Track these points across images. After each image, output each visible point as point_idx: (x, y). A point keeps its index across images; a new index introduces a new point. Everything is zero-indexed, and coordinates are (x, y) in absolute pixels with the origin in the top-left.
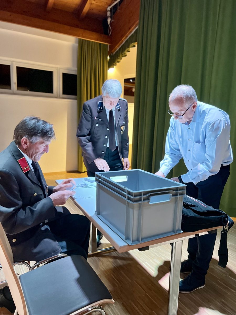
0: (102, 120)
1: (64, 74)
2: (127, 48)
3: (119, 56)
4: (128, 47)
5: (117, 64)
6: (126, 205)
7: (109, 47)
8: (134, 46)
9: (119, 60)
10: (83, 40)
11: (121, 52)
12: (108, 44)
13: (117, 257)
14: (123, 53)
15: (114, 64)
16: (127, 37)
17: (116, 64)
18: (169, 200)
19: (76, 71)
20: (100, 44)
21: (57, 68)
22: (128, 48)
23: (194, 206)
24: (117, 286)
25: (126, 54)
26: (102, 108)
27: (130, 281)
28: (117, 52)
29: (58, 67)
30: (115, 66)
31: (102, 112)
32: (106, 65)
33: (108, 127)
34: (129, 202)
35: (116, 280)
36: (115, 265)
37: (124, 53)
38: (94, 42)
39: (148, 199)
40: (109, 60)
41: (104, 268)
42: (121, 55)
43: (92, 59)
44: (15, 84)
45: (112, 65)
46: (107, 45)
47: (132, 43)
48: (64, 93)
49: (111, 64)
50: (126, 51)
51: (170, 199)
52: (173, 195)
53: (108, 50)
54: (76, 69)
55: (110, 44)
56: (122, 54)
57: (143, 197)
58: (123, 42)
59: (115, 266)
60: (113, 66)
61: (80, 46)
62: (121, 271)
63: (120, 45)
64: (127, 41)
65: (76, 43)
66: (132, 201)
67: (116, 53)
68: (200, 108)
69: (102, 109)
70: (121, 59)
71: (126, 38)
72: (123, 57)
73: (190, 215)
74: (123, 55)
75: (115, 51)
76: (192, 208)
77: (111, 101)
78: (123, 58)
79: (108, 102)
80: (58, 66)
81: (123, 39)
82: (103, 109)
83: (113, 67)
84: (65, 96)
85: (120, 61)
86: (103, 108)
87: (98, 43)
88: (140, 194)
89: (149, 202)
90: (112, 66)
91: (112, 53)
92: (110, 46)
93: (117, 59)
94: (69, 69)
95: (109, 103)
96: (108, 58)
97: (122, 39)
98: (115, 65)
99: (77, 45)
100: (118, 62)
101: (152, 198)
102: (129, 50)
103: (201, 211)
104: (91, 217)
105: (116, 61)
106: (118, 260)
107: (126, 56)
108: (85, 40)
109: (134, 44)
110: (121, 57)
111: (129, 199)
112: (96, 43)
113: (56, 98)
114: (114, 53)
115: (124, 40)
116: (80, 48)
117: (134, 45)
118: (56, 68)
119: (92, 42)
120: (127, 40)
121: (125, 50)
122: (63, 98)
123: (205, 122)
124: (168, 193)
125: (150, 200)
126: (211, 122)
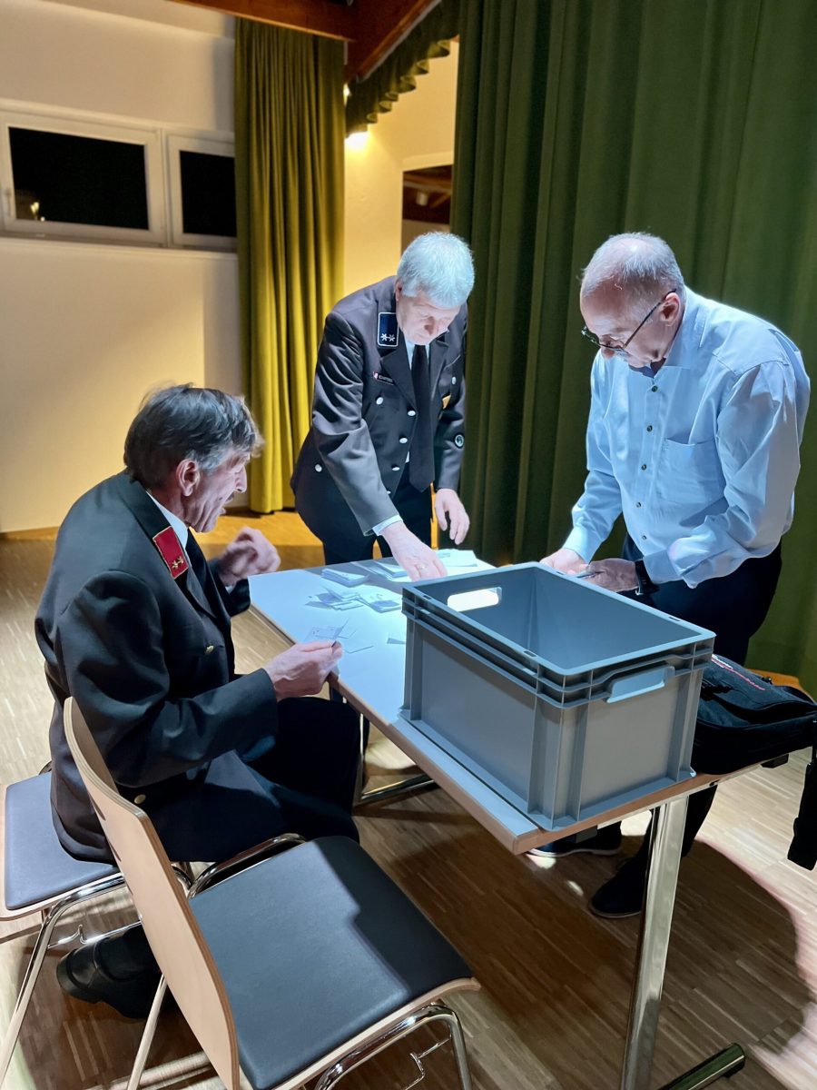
0: (393, 383)
1: (186, 157)
2: (419, 60)
3: (388, 90)
4: (423, 55)
5: (380, 116)
6: (533, 708)
7: (350, 50)
8: (445, 53)
9: (385, 104)
10: (252, 22)
11: (394, 72)
12: (346, 41)
13: (429, 813)
14: (402, 78)
15: (368, 117)
16: (417, 14)
17: (375, 117)
18: (662, 685)
19: (228, 143)
20: (315, 37)
21: (159, 132)
22: (423, 61)
23: (726, 690)
24: (444, 911)
25: (412, 83)
26: (392, 339)
27: (482, 893)
28: (379, 70)
29: (161, 130)
30: (370, 126)
31: (392, 351)
32: (338, 120)
33: (412, 405)
34: (543, 701)
35: (436, 891)
36: (428, 843)
37: (407, 76)
38: (295, 32)
39: (605, 689)
40: (348, 98)
41: (393, 854)
42: (393, 86)
43: (288, 96)
44: (8, 194)
45: (360, 123)
46: (342, 42)
47: (437, 39)
48: (189, 227)
49: (359, 114)
50: (414, 69)
51: (664, 681)
52: (678, 668)
53: (346, 63)
54: (231, 135)
55: (350, 40)
56: (399, 82)
57: (592, 684)
58: (400, 33)
59: (426, 845)
60: (364, 125)
61: (242, 44)
62: (449, 863)
63: (389, 45)
64: (417, 31)
65: (226, 34)
66: (560, 701)
67: (373, 75)
68: (698, 316)
69: (394, 343)
70: (395, 99)
71: (412, 19)
72: (401, 91)
73: (720, 724)
74: (403, 86)
75: (370, 66)
76: (721, 695)
77: (431, 319)
78: (401, 96)
79: (421, 321)
80: (165, 126)
81: (401, 23)
82: (395, 340)
83: (365, 130)
84: (193, 238)
85: (390, 105)
86: (395, 337)
87: (307, 34)
88: (583, 678)
89: (606, 700)
90: (360, 126)
91: (361, 74)
92: (350, 45)
93: (380, 100)
94: (201, 137)
95: (422, 325)
96: (346, 92)
97: (396, 24)
98: (372, 122)
99: (230, 42)
100: (384, 110)
101: (618, 686)
102: (425, 68)
103: (750, 706)
104: (391, 725)
105: (377, 108)
106: (433, 826)
107: (412, 88)
108: (262, 25)
109: (445, 44)
110: (393, 92)
111: (544, 690)
112: (302, 33)
113: (161, 246)
114: (368, 75)
115: (406, 28)
116: (242, 51)
117: (446, 47)
118: (154, 131)
119: (287, 30)
120: (418, 27)
121: (409, 64)
122: (187, 247)
123: (719, 370)
124: (663, 664)
125: (610, 692)
126: (742, 371)
